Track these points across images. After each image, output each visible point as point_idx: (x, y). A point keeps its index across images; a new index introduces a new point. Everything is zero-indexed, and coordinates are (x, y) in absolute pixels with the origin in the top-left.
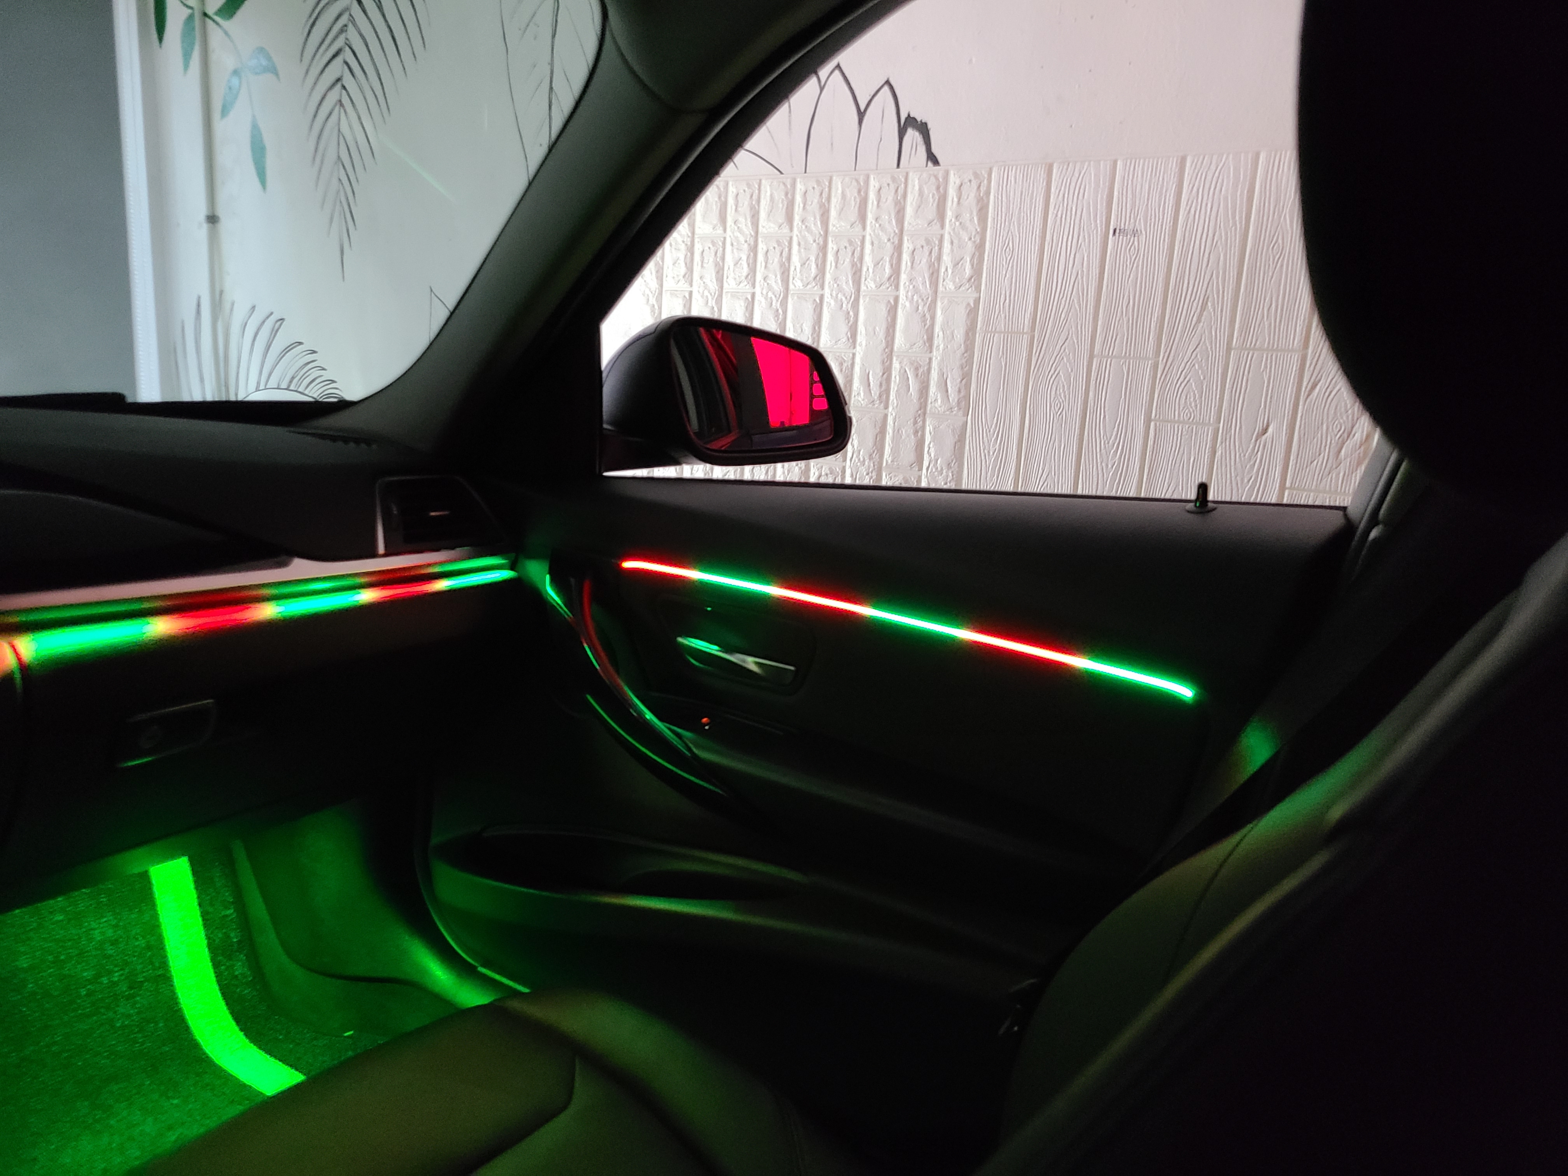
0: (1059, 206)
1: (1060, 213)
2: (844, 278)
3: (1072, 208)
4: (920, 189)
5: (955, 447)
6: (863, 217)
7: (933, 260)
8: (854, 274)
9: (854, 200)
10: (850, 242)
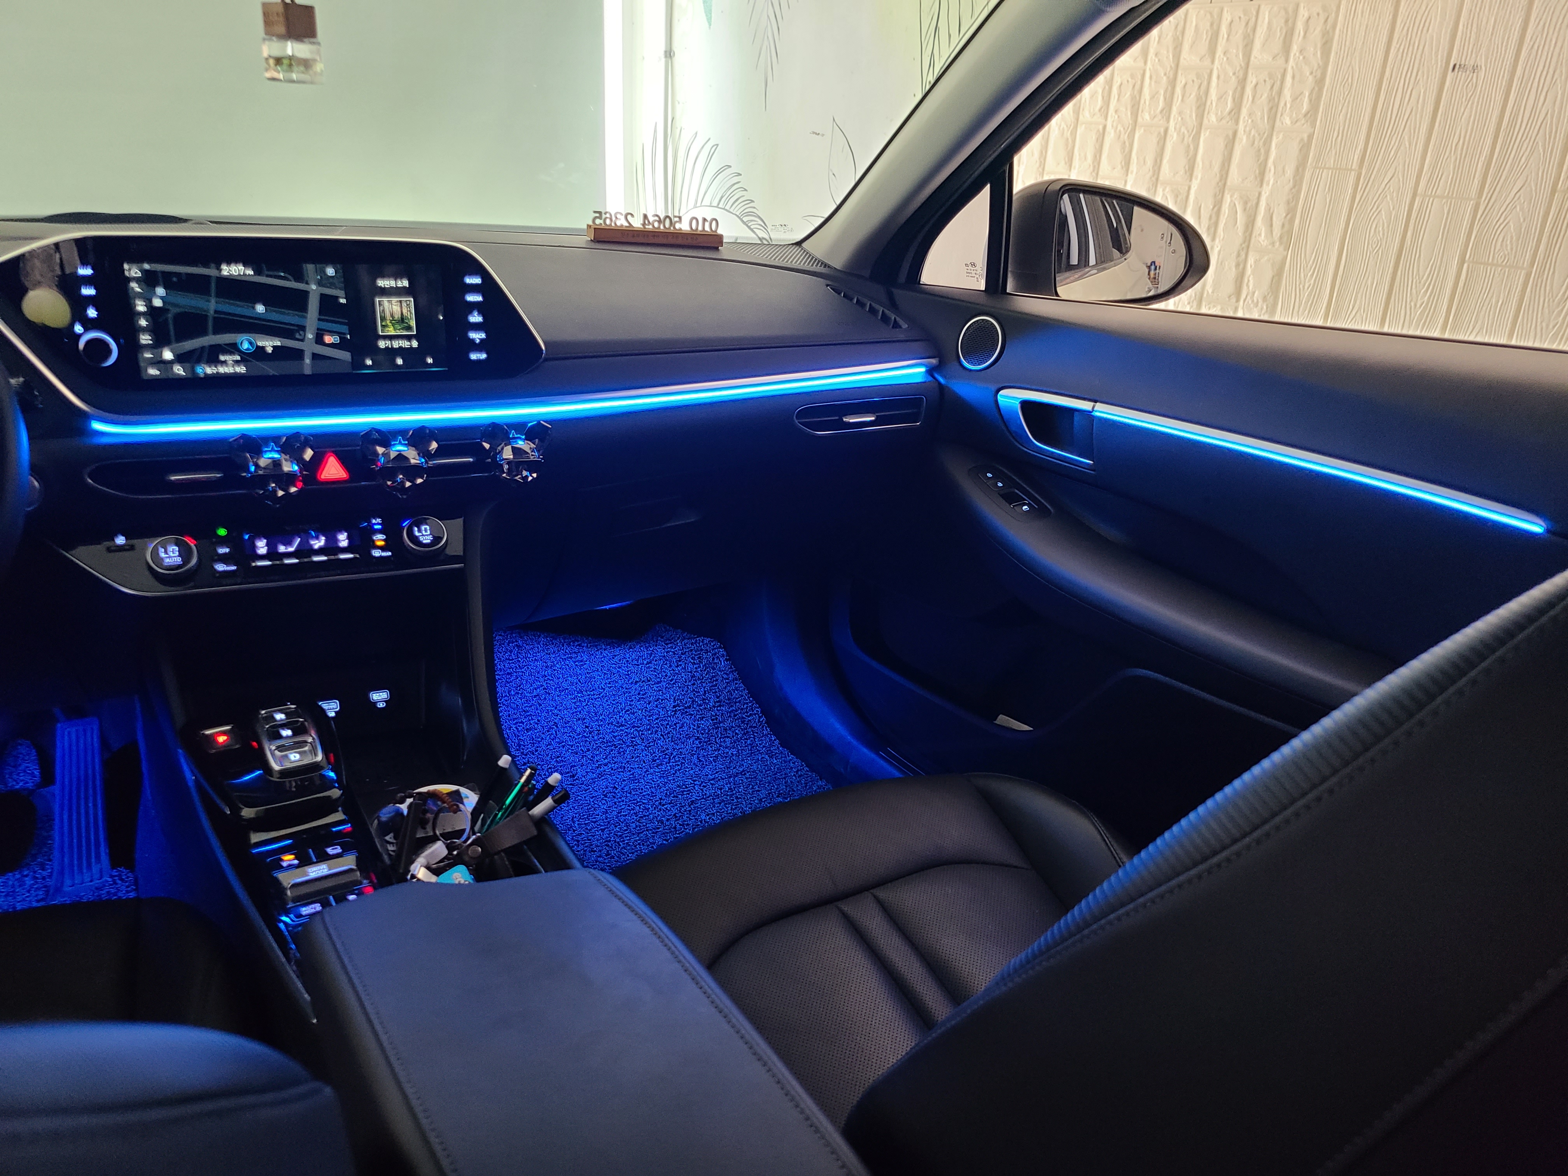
0: (1403, 39)
1: (1402, 47)
2: (1188, 112)
3: (1414, 43)
4: (1269, 23)
5: (1272, 281)
6: (1212, 51)
7: (1274, 94)
8: (1198, 108)
9: (1206, 33)
10: (1198, 76)
